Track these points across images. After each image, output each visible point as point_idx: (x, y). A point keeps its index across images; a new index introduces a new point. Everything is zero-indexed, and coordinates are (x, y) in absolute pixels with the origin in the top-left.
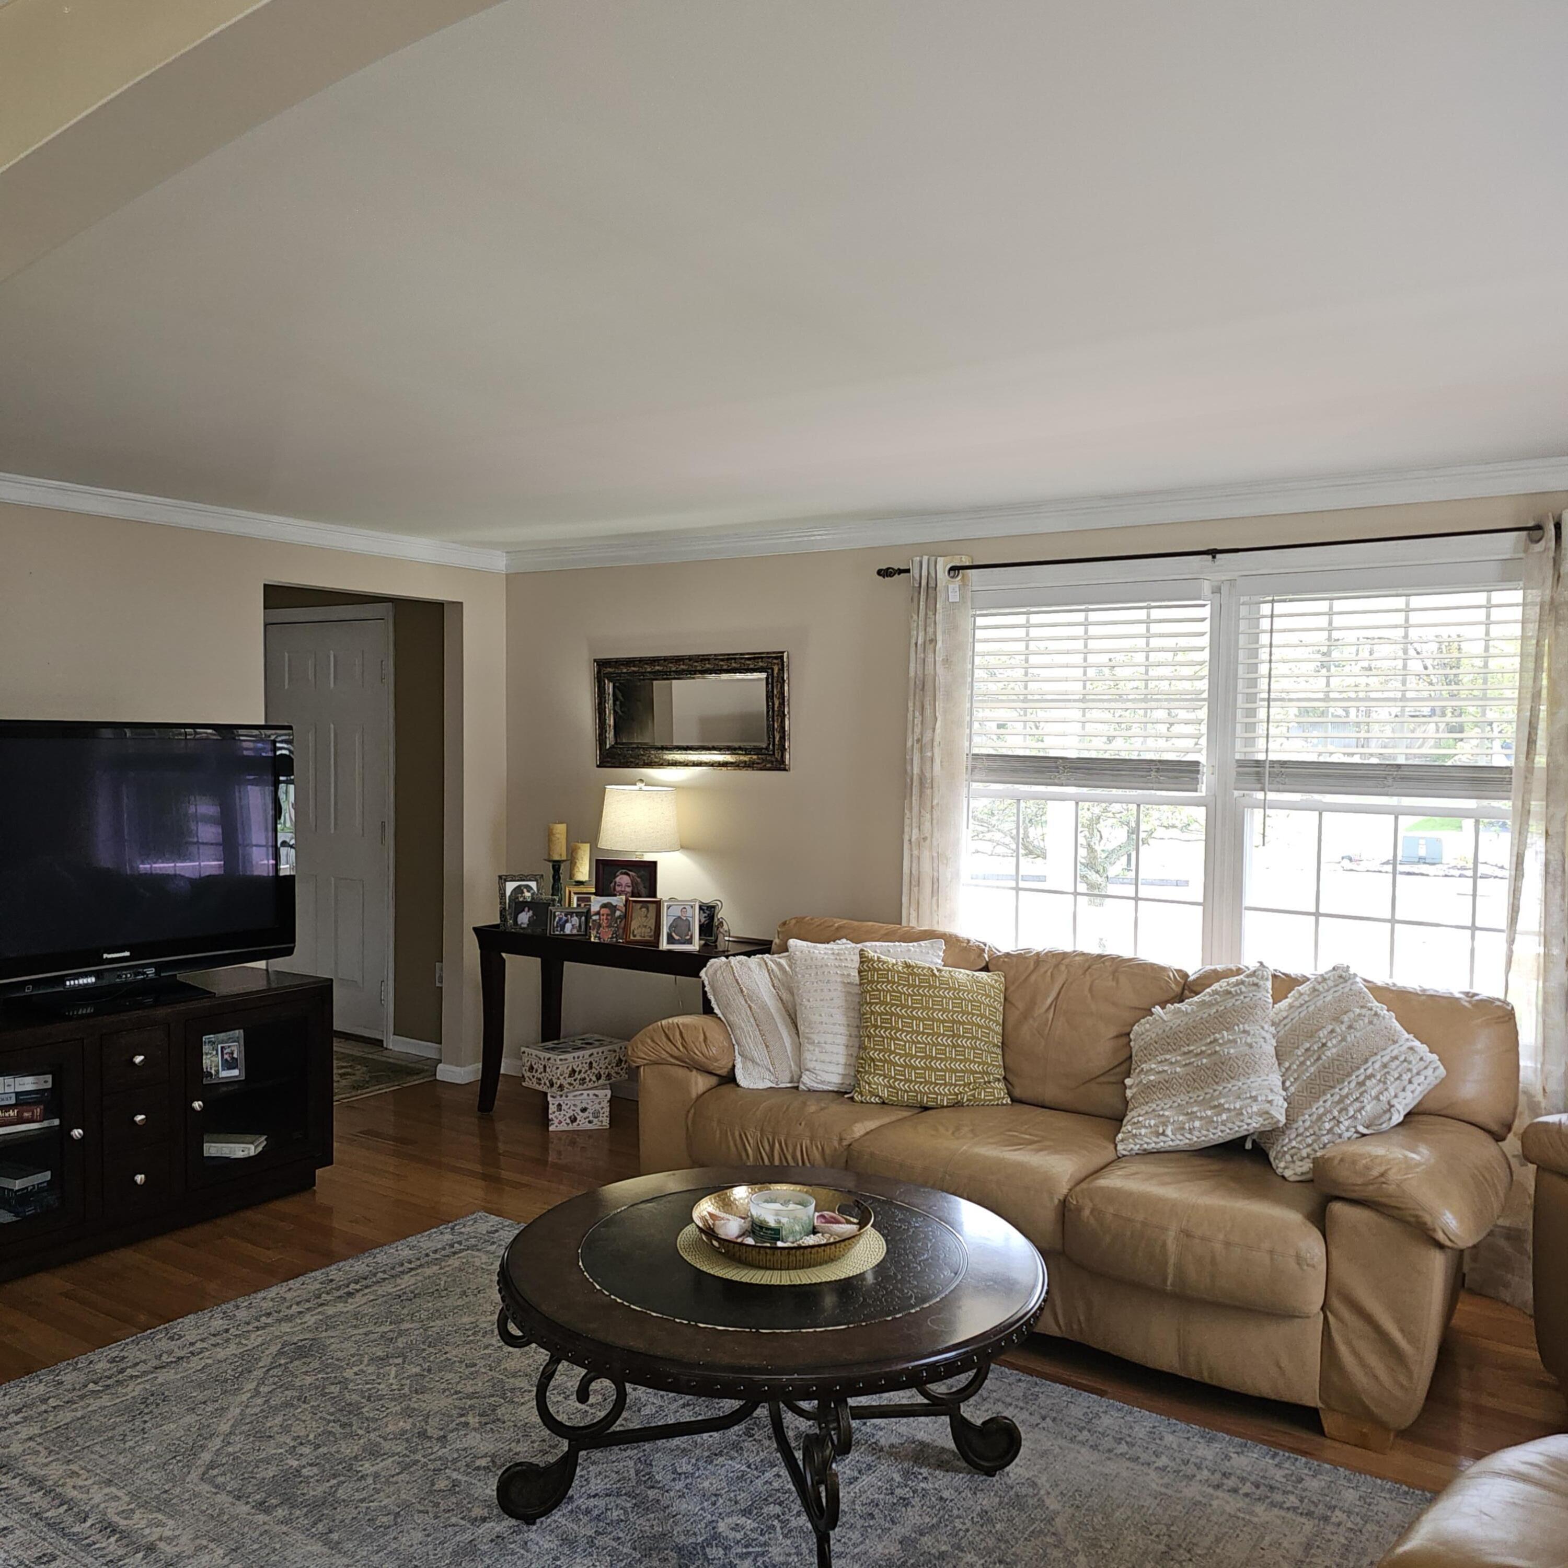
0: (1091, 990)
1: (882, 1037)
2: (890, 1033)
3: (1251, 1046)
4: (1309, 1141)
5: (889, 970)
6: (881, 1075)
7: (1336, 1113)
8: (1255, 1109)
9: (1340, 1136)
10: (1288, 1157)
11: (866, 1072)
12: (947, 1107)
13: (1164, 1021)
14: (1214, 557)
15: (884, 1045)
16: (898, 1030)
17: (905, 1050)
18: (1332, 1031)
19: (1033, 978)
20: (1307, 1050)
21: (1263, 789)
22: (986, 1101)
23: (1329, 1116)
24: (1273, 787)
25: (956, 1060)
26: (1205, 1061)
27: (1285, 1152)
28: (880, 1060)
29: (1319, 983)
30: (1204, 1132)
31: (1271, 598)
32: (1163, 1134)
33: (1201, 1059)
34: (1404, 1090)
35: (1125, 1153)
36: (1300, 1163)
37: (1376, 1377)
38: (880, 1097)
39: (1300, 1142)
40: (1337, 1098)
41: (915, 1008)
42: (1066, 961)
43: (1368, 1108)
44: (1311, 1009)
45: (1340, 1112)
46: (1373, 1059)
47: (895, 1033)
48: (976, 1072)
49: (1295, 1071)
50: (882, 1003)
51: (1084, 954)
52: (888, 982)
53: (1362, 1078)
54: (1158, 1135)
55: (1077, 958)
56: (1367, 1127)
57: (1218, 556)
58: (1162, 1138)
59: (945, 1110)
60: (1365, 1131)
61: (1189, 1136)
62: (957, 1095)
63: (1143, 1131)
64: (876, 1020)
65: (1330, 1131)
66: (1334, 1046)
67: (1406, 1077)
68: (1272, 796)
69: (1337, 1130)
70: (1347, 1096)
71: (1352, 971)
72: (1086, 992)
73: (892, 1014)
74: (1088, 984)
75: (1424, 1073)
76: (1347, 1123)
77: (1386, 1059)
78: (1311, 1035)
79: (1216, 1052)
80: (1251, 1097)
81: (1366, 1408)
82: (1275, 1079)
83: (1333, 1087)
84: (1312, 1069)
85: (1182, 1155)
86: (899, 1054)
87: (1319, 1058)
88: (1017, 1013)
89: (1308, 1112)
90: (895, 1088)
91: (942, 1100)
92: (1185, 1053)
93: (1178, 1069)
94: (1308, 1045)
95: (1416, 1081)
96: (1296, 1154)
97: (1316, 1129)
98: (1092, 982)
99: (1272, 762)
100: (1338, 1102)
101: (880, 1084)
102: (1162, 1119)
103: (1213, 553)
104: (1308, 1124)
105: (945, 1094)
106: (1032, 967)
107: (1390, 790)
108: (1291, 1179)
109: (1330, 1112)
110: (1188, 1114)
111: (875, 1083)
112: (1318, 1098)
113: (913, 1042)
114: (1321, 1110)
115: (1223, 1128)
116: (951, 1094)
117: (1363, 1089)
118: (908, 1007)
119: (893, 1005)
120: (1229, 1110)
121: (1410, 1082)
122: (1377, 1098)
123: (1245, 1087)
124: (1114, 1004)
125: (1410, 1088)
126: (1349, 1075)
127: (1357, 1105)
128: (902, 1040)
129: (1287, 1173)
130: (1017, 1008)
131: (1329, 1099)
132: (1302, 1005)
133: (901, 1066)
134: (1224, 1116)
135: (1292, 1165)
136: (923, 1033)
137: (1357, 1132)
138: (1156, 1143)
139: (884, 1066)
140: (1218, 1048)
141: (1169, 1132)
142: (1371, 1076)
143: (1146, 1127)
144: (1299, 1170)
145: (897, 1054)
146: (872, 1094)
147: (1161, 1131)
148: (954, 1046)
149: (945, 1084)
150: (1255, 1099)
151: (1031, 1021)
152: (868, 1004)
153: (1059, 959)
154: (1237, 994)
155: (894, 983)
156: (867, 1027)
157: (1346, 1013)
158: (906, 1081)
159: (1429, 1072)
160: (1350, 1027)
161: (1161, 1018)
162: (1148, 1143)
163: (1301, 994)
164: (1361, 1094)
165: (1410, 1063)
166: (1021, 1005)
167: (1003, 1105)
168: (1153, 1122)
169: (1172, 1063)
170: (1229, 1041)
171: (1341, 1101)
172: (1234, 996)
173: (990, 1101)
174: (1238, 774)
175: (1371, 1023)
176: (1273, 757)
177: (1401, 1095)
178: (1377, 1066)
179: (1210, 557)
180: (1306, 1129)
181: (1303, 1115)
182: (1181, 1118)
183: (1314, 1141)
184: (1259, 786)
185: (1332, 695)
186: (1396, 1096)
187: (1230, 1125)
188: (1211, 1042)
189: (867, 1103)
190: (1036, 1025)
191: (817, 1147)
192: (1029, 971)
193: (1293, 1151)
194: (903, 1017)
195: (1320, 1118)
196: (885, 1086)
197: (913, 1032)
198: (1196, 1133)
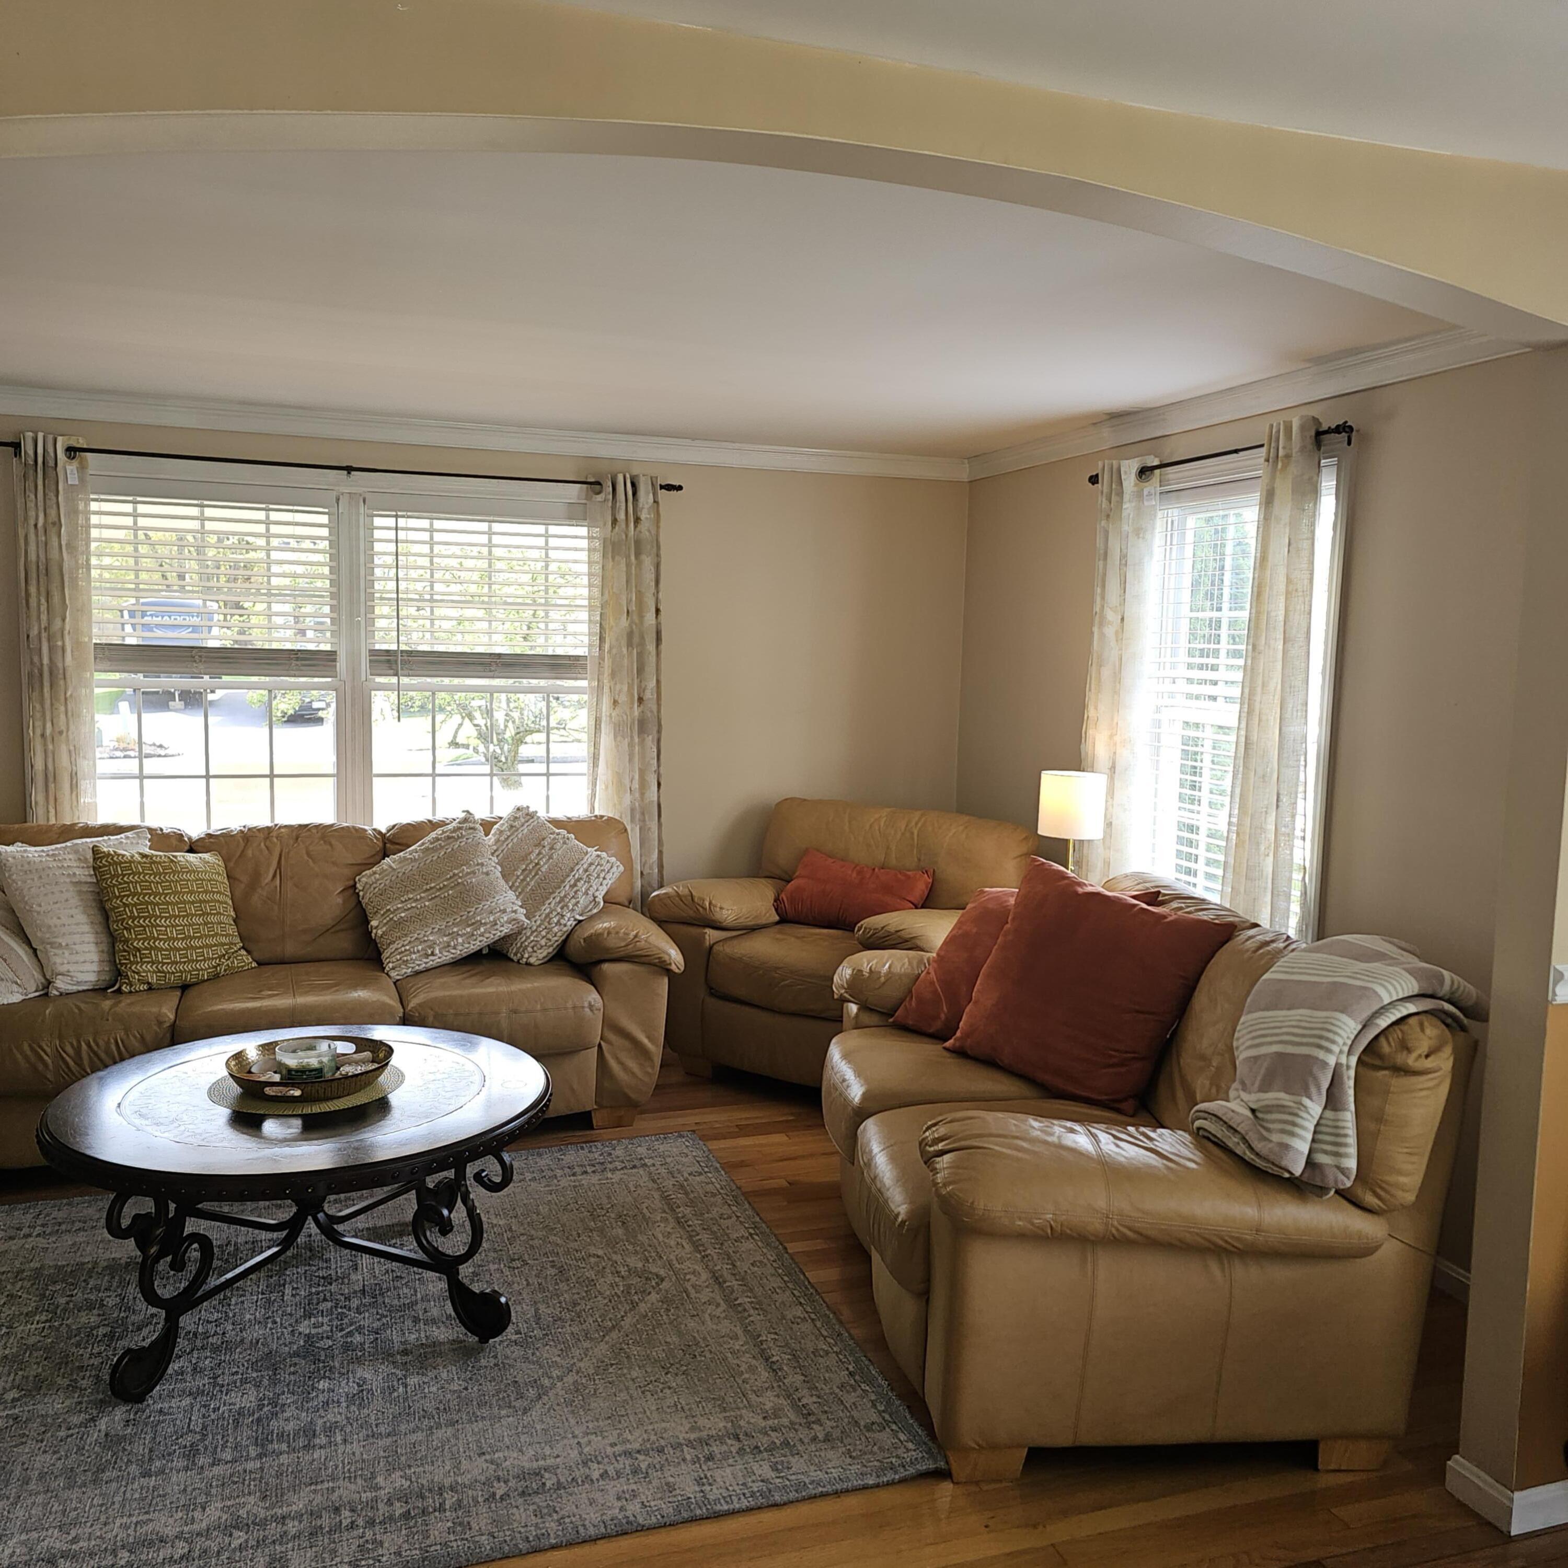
0: (308, 854)
1: (142, 926)
2: (150, 921)
3: (487, 874)
4: (544, 933)
5: (130, 862)
6: (148, 962)
7: (559, 910)
8: (505, 919)
9: (565, 925)
10: (530, 949)
11: (132, 963)
12: (208, 980)
13: (394, 869)
14: (349, 473)
15: (146, 934)
16: (157, 917)
17: (167, 934)
18: (540, 853)
19: (249, 853)
20: (524, 870)
21: (396, 674)
22: (238, 967)
23: (555, 913)
24: (406, 672)
25: (210, 936)
26: (451, 892)
27: (526, 947)
28: (146, 949)
29: (514, 821)
30: (467, 945)
31: (394, 513)
32: (433, 954)
33: (447, 891)
34: (601, 884)
35: (399, 977)
36: (539, 951)
37: (633, 1073)
38: (149, 983)
39: (536, 936)
40: (558, 899)
41: (166, 895)
42: (274, 834)
43: (581, 902)
44: (515, 840)
45: (562, 908)
46: (577, 868)
47: (155, 921)
48: (226, 944)
49: (518, 887)
50: (134, 895)
51: (286, 826)
52: (134, 874)
53: (572, 882)
54: (427, 956)
55: (282, 830)
56: (581, 915)
57: (353, 473)
58: (431, 958)
59: (206, 983)
60: (581, 918)
61: (453, 951)
62: (216, 967)
63: (414, 956)
64: (132, 912)
65: (558, 923)
66: (545, 864)
67: (602, 875)
68: (405, 680)
69: (563, 922)
70: (565, 896)
71: (531, 810)
72: (306, 857)
73: (147, 903)
74: (304, 852)
75: (612, 871)
76: (568, 915)
77: (585, 866)
78: (524, 858)
79: (459, 883)
80: (500, 911)
81: (628, 1098)
82: (511, 895)
83: (554, 892)
84: (532, 883)
85: (446, 968)
86: (163, 939)
87: (536, 874)
88: (243, 886)
89: (538, 914)
90: (163, 972)
91: (203, 975)
92: (427, 890)
93: (427, 903)
94: (524, 867)
95: (608, 877)
96: (535, 945)
97: (546, 924)
98: (307, 848)
99: (402, 651)
100: (559, 902)
101: (149, 971)
102: (429, 943)
103: (349, 469)
104: (538, 922)
105: (204, 969)
106: (242, 843)
107: (496, 674)
108: (536, 964)
109: (555, 910)
110: (449, 934)
111: (144, 971)
112: (544, 902)
113: (173, 926)
114: (548, 911)
115: (481, 938)
116: (209, 968)
117: (575, 889)
118: (161, 895)
119: (145, 895)
120: (485, 924)
121: (604, 878)
122: (586, 893)
123: (493, 904)
124: (334, 864)
125: (605, 882)
126: (563, 881)
127: (574, 901)
128: (163, 926)
129: (532, 960)
130: (241, 882)
131: (553, 901)
132: (507, 839)
133: (166, 950)
134: (482, 930)
135: (535, 954)
136: (179, 916)
137: (575, 920)
138: (426, 963)
139: (150, 953)
140: (460, 881)
141: (437, 951)
142: (579, 880)
143: (414, 953)
144: (541, 956)
145: (161, 940)
146: (141, 982)
147: (430, 952)
148: (206, 924)
149: (204, 960)
150: (504, 911)
151: (259, 890)
152: (117, 898)
153: (267, 832)
154: (459, 837)
155: (140, 874)
156: (124, 919)
157: (543, 839)
158: (173, 963)
159: (615, 869)
160: (551, 848)
161: (391, 867)
162: (419, 965)
163: (501, 832)
164: (576, 892)
165: (602, 865)
166: (245, 879)
167: (252, 968)
168: (420, 948)
169: (417, 900)
170: (468, 874)
171: (562, 900)
172: (456, 840)
173: (242, 967)
174: (370, 661)
175: (564, 843)
176: (403, 647)
177: (601, 888)
178: (581, 871)
179: (345, 472)
180: (539, 926)
181: (534, 916)
182: (445, 939)
183: (548, 933)
184: (392, 672)
185: (435, 597)
186: (597, 890)
187: (487, 935)
188: (451, 877)
189: (137, 992)
190: (265, 894)
191: (135, 1037)
192: (241, 848)
193: (532, 944)
194: (158, 904)
195: (548, 915)
196: (154, 972)
197: (170, 917)
198: (460, 948)
